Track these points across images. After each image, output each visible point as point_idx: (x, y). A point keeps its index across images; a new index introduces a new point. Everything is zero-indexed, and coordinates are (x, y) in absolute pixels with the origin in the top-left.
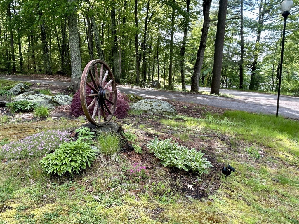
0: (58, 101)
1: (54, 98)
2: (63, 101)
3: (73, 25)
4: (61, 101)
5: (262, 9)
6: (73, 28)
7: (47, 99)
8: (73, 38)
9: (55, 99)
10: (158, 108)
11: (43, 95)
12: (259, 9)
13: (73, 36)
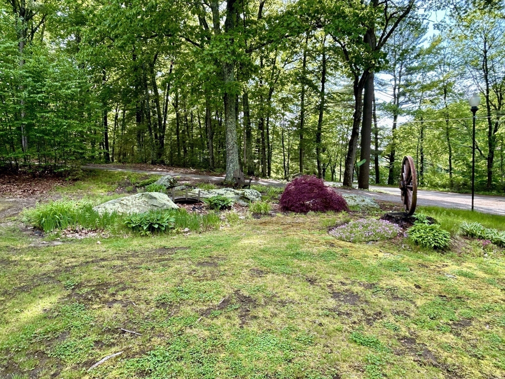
0: (249, 197)
1: (244, 193)
2: (254, 197)
3: (231, 107)
4: (252, 197)
5: (397, 91)
6: (231, 111)
7: (237, 194)
8: (232, 122)
9: (246, 194)
10: (363, 203)
11: (233, 190)
12: (393, 90)
13: (232, 120)
